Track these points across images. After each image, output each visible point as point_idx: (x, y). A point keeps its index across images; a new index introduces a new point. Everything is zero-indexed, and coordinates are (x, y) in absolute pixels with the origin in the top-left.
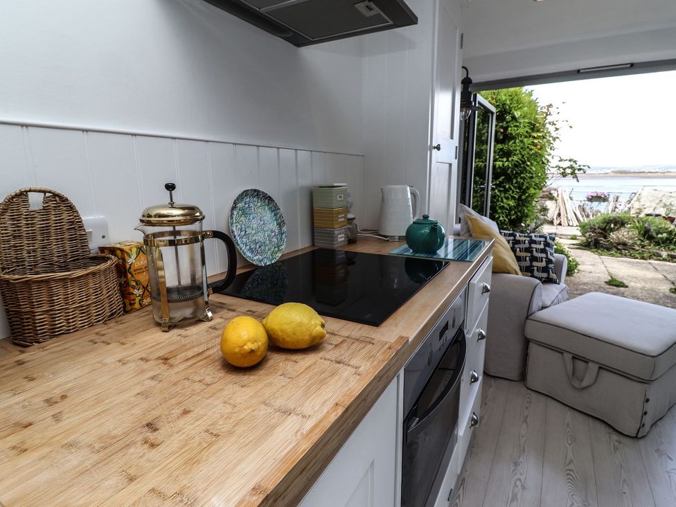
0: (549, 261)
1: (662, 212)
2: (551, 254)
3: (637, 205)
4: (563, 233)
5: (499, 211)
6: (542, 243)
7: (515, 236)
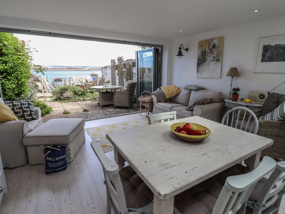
0: (31, 111)
1: (80, 84)
2: (32, 108)
3: (72, 82)
4: (46, 96)
5: (8, 90)
6: (27, 104)
7: (13, 103)
